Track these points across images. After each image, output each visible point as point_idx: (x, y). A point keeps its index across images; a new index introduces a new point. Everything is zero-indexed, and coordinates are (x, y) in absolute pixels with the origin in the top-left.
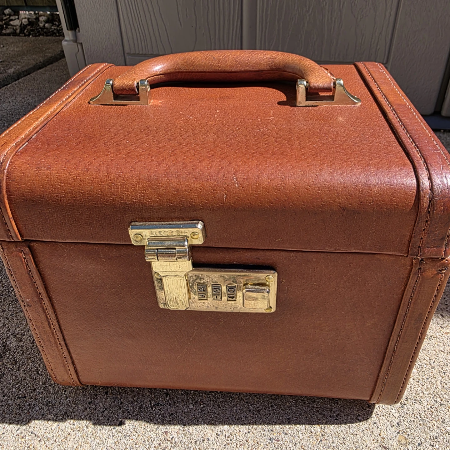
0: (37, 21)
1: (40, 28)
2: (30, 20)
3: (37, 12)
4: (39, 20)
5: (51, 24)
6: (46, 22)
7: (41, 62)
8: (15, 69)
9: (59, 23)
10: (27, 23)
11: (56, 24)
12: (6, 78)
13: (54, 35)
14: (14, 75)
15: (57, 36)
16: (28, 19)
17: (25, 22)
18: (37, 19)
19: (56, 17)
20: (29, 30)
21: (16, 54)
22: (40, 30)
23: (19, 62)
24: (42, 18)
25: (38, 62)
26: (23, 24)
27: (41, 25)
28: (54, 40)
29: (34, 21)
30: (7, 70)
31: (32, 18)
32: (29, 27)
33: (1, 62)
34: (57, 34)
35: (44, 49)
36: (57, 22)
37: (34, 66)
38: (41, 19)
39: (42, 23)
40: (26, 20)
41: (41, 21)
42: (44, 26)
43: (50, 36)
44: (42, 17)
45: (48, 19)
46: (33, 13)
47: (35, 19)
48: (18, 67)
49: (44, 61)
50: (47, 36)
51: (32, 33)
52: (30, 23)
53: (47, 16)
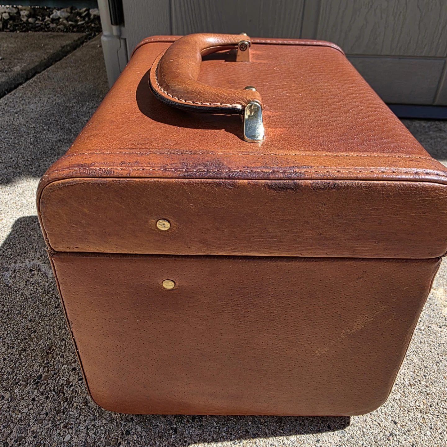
0: (18, 15)
1: (24, 23)
2: (11, 14)
3: (15, 6)
4: (20, 15)
5: (34, 19)
6: (29, 16)
7: (45, 59)
8: (21, 67)
9: (43, 18)
10: (8, 17)
11: (39, 19)
12: (16, 76)
13: (43, 30)
14: (23, 73)
15: (46, 31)
16: (9, 13)
17: (6, 16)
18: (18, 13)
19: (38, 12)
20: (12, 24)
21: (14, 50)
22: (25, 25)
23: (21, 59)
24: (24, 13)
25: (43, 59)
26: (4, 18)
27: (24, 19)
28: (47, 35)
29: (15, 16)
30: (12, 67)
31: (13, 12)
32: (11, 22)
33: (1, 59)
34: (46, 29)
35: (43, 45)
36: (40, 16)
37: (40, 63)
38: (22, 13)
39: (24, 18)
40: (7, 14)
41: (23, 15)
42: (27, 20)
43: (39, 31)
44: (24, 11)
45: (30, 13)
46: (11, 7)
47: (16, 13)
48: (23, 65)
49: (48, 58)
50: (36, 31)
51: (17, 28)
52: (12, 18)
53: (28, 10)
